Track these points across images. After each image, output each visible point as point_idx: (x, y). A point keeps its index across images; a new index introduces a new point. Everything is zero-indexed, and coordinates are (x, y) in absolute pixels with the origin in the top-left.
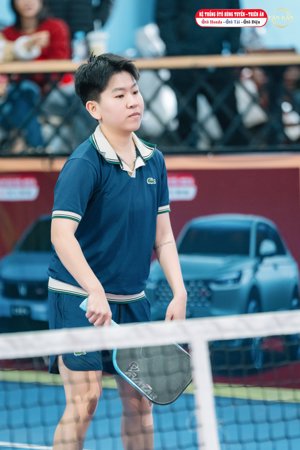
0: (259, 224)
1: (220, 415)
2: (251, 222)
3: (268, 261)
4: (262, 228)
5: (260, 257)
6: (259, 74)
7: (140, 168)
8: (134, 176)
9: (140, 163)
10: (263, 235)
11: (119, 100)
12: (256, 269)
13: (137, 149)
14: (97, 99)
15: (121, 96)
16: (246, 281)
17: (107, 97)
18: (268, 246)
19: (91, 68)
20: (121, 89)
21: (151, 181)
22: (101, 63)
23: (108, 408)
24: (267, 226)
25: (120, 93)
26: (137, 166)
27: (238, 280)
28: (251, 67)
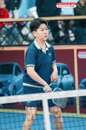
0: (63, 65)
1: (51, 121)
2: (60, 65)
3: (65, 76)
4: (63, 66)
5: (63, 75)
6: (62, 22)
7: (47, 51)
8: (45, 53)
9: (47, 49)
10: (64, 69)
11: (42, 31)
12: (61, 79)
13: (46, 45)
14: (36, 31)
15: (43, 30)
16: (59, 82)
17: (39, 30)
18: (65, 72)
19: (35, 22)
20: (43, 28)
21: (50, 54)
22: (38, 21)
23: (19, 119)
24: (65, 66)
25: (42, 29)
26: (46, 50)
27: (56, 82)
28: (60, 20)
